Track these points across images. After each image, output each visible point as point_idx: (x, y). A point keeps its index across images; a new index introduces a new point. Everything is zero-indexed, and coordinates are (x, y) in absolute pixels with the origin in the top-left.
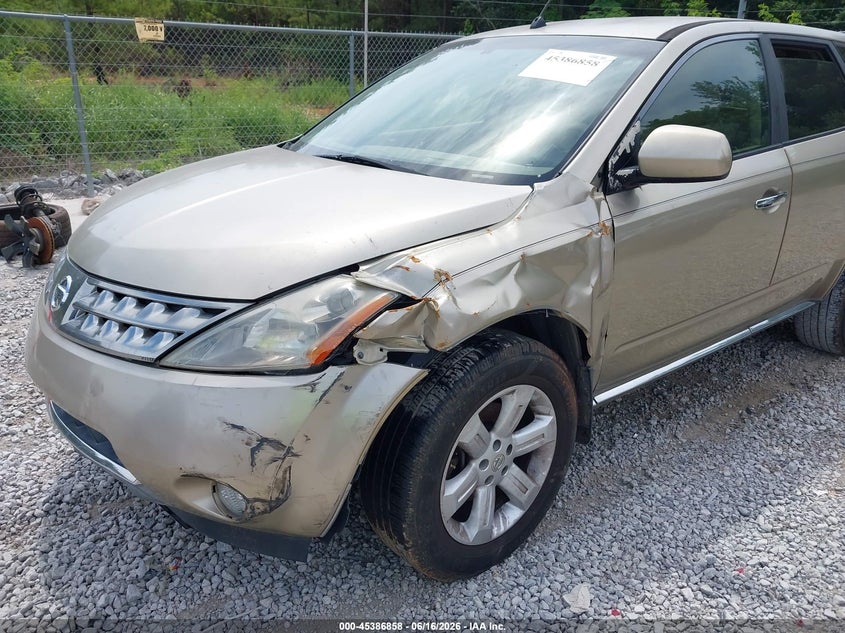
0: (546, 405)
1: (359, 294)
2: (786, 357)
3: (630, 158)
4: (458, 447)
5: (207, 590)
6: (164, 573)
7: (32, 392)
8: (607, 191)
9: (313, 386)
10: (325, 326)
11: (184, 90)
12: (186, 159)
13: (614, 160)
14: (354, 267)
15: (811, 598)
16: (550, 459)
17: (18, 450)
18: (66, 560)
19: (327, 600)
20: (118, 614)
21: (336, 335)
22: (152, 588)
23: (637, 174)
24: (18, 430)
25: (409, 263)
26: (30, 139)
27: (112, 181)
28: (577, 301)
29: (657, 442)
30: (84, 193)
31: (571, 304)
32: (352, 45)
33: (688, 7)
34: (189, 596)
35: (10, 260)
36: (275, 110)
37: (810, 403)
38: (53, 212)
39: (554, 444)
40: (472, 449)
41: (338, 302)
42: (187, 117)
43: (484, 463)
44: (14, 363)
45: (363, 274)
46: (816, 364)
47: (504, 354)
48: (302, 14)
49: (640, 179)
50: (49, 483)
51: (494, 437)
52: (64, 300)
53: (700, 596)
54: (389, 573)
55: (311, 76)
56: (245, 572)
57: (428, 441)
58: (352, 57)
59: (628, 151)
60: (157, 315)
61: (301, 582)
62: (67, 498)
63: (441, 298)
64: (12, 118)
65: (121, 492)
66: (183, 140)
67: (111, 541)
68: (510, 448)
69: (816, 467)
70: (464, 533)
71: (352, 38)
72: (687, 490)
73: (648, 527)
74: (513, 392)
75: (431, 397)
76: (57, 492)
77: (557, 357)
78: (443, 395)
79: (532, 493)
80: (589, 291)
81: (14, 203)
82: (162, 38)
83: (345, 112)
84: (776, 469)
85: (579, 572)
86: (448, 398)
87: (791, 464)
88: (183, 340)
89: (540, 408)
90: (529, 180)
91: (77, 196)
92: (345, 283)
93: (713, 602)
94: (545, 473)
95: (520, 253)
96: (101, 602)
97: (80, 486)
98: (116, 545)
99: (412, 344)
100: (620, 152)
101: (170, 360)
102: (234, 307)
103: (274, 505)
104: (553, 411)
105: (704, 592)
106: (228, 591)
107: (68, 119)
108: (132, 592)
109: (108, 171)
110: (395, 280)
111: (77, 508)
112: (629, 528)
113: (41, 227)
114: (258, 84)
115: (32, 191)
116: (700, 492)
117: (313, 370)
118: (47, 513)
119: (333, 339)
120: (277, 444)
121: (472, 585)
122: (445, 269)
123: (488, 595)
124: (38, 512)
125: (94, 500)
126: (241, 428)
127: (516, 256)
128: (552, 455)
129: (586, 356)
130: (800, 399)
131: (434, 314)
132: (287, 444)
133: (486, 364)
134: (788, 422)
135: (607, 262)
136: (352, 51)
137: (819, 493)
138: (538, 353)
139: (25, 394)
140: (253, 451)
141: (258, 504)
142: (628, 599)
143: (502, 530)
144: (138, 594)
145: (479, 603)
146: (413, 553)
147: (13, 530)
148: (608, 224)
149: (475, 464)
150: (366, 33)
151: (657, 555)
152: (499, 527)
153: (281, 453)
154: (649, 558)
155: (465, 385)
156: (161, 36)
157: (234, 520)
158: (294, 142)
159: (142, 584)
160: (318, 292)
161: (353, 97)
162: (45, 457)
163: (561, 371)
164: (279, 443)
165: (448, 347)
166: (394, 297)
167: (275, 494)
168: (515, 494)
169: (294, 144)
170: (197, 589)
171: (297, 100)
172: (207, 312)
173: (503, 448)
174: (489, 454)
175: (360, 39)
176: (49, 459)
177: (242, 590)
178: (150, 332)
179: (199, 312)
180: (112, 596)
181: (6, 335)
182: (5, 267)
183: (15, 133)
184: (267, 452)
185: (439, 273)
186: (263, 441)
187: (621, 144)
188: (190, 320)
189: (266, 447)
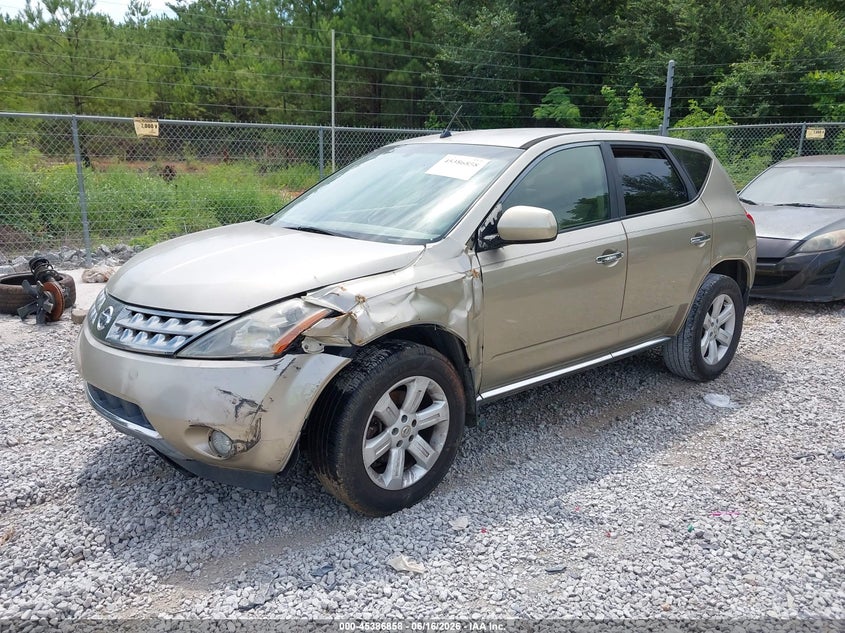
0: (440, 393)
1: (306, 310)
2: (658, 384)
3: (492, 229)
4: (374, 416)
5: (200, 525)
6: (170, 514)
7: (57, 413)
8: (478, 250)
9: (276, 367)
10: (283, 329)
11: (169, 174)
12: (172, 235)
13: (482, 229)
14: (304, 294)
15: (620, 522)
16: (446, 434)
17: (52, 449)
18: (98, 509)
19: (285, 529)
20: (139, 537)
21: (290, 334)
22: (162, 522)
23: (498, 238)
24: (50, 436)
25: (339, 291)
26: (30, 219)
27: (106, 254)
28: (457, 320)
29: (541, 438)
30: (82, 265)
31: (452, 322)
32: (321, 138)
33: (629, 102)
34: (188, 528)
35: (24, 318)
36: (254, 193)
37: (664, 413)
38: (61, 279)
39: (448, 423)
40: (386, 418)
41: (293, 315)
42: (172, 199)
43: (395, 431)
44: (40, 393)
45: (309, 298)
46: (681, 388)
47: (405, 353)
48: (279, 105)
49: (501, 242)
50: (79, 468)
51: (402, 413)
52: (108, 322)
53: (545, 522)
54: (330, 514)
55: (288, 161)
56: (227, 515)
57: (352, 408)
58: (321, 148)
59: (493, 223)
60: (173, 326)
61: (268, 520)
62: (95, 475)
63: (359, 312)
64: (16, 200)
65: (134, 473)
66: (169, 218)
67: (131, 498)
68: (414, 423)
69: (654, 452)
70: (382, 480)
71: (321, 132)
72: (554, 466)
73: (519, 486)
74: (414, 380)
75: (355, 379)
76: (86, 472)
77: (446, 359)
78: (363, 378)
79: (432, 457)
80: (464, 315)
81: (29, 272)
82: (157, 134)
83: (316, 190)
84: (624, 453)
85: (464, 511)
86: (366, 380)
87: (635, 449)
88: (191, 340)
89: (436, 395)
90: (424, 242)
91: (77, 267)
92: (297, 303)
93: (552, 526)
94: (442, 444)
95: (414, 287)
96: (128, 527)
97: (104, 468)
98: (134, 500)
99: (339, 341)
100: (486, 224)
101: (183, 353)
102: (225, 319)
103: (250, 445)
104: (445, 398)
105: (547, 520)
106: (215, 526)
107: (66, 202)
108: (149, 523)
109: (103, 246)
110: (331, 302)
111: (102, 482)
112: (506, 487)
113: (54, 290)
114: (236, 169)
115: (44, 261)
116: (563, 467)
117: (275, 358)
118: (80, 485)
119: (288, 337)
120: (252, 403)
121: (388, 519)
122: (362, 295)
123: (398, 523)
124: (73, 484)
125: (114, 478)
126: (230, 393)
127: (412, 289)
128: (447, 430)
129: (467, 360)
130: (657, 410)
131: (354, 322)
132: (258, 402)
133: (393, 358)
134: (645, 425)
135: (478, 296)
136: (321, 144)
137: (649, 466)
138: (430, 355)
139: (52, 414)
140: (237, 408)
141: (239, 445)
142: (494, 525)
143: (411, 483)
144: (153, 524)
145: (391, 527)
146: (344, 487)
147: (56, 495)
148: (478, 271)
149: (389, 431)
150: (333, 128)
151: (520, 501)
152: (408, 481)
153: (256, 409)
154: (516, 503)
155: (378, 372)
156: (156, 132)
157: (222, 458)
158: (268, 219)
159: (155, 519)
160: (281, 308)
161: (323, 179)
162: (73, 454)
163: (449, 369)
164: (254, 402)
165: (364, 343)
166: (328, 312)
167: (251, 438)
168: (419, 456)
169: (268, 220)
170: (194, 524)
171: (274, 184)
172: (208, 322)
173: (409, 422)
174: (399, 424)
175: (327, 134)
176: (77, 454)
177: (225, 525)
178: (170, 337)
179: (202, 323)
180: (135, 525)
181: (30, 374)
182: (21, 324)
183: (17, 213)
184: (246, 408)
185: (358, 297)
186: (243, 401)
187: (487, 219)
188: (196, 328)
189: (245, 405)
